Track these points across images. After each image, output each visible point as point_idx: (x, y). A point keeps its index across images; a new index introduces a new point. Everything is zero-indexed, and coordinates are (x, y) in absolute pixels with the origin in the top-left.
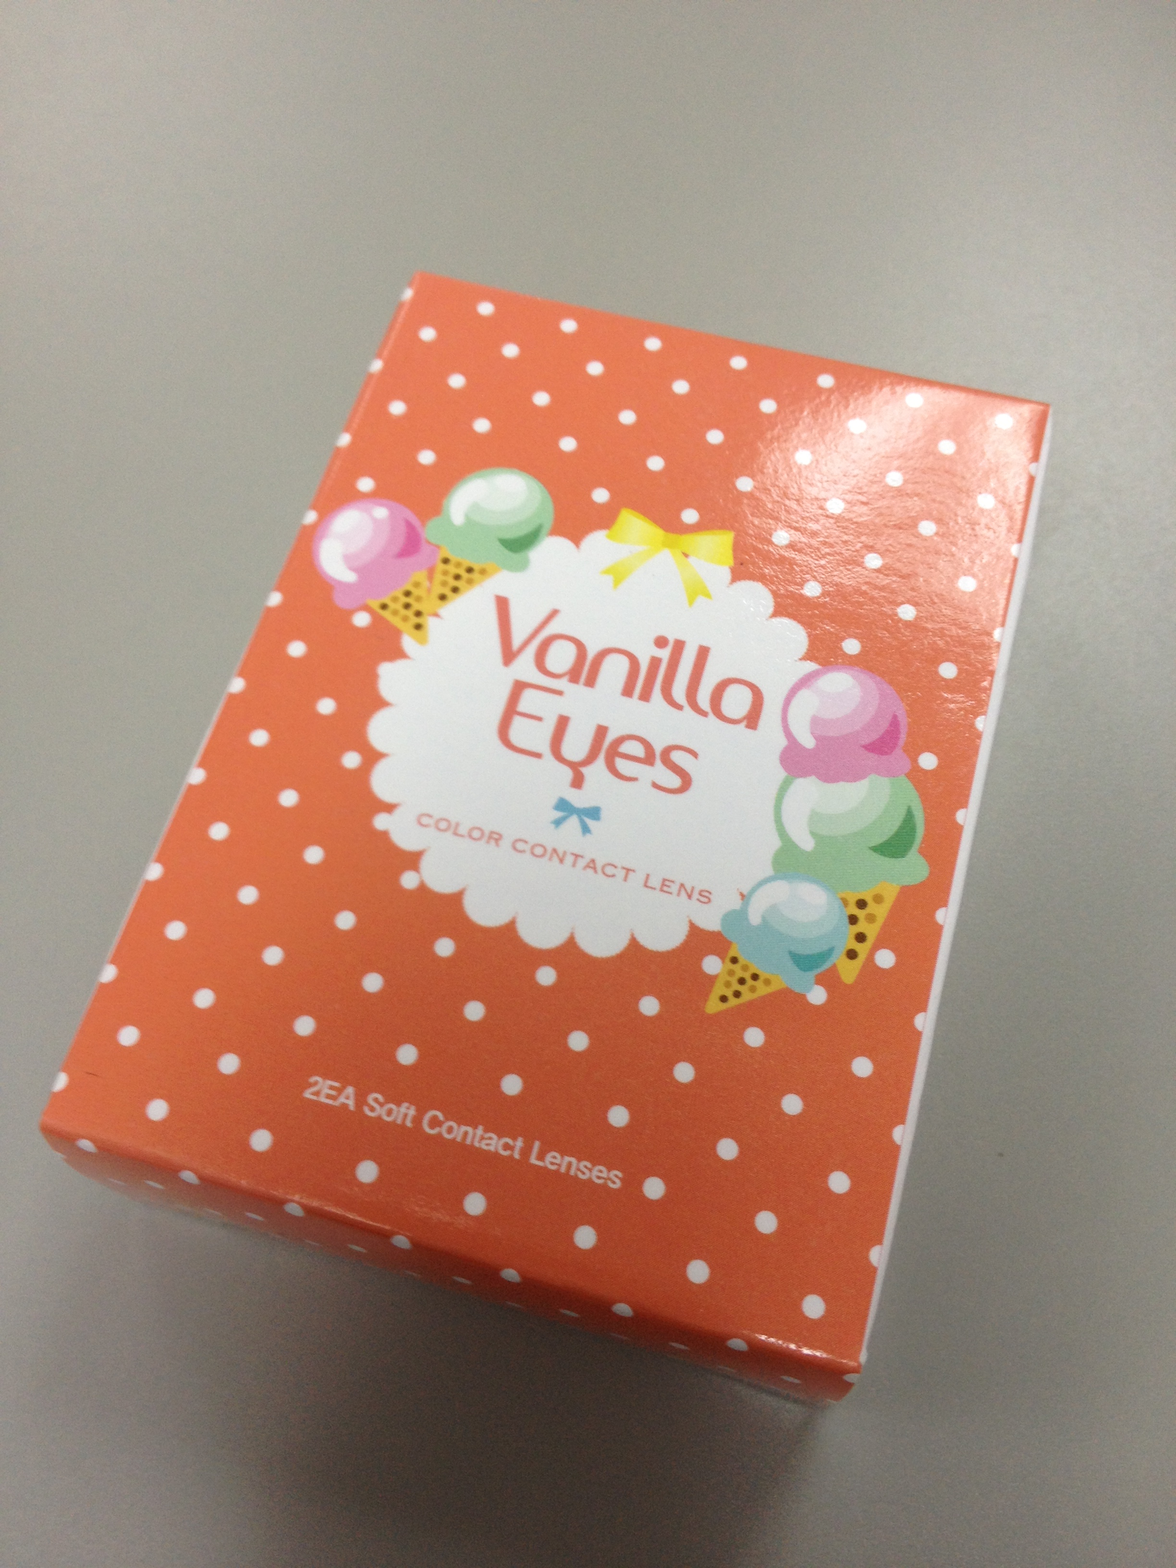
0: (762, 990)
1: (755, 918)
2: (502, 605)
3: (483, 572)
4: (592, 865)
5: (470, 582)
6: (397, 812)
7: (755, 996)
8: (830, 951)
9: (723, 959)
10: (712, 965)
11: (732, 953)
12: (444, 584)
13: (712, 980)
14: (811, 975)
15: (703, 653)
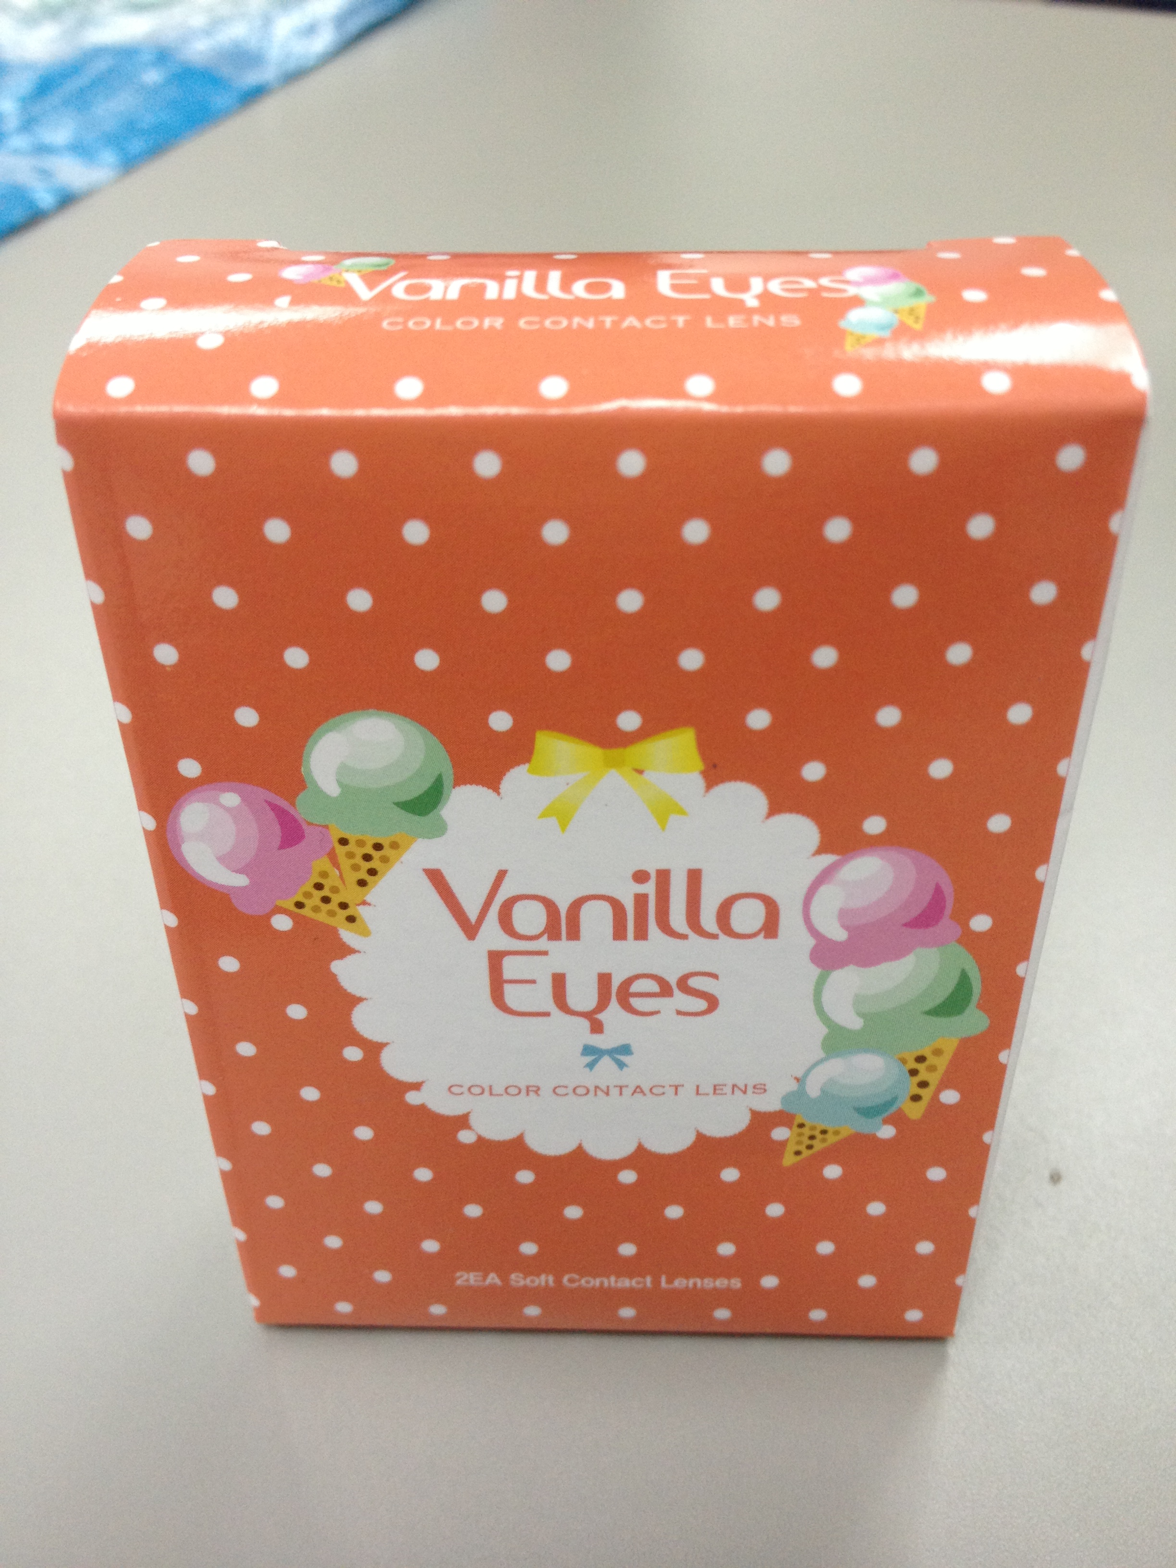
0: (831, 1139)
1: (813, 1090)
2: (436, 877)
3: (395, 845)
4: (638, 1090)
5: (385, 860)
6: (424, 1088)
7: (825, 1145)
8: (894, 1100)
9: (790, 1128)
10: (780, 1134)
11: (798, 1120)
12: (356, 868)
13: (783, 1144)
14: (879, 1119)
15: (694, 877)
